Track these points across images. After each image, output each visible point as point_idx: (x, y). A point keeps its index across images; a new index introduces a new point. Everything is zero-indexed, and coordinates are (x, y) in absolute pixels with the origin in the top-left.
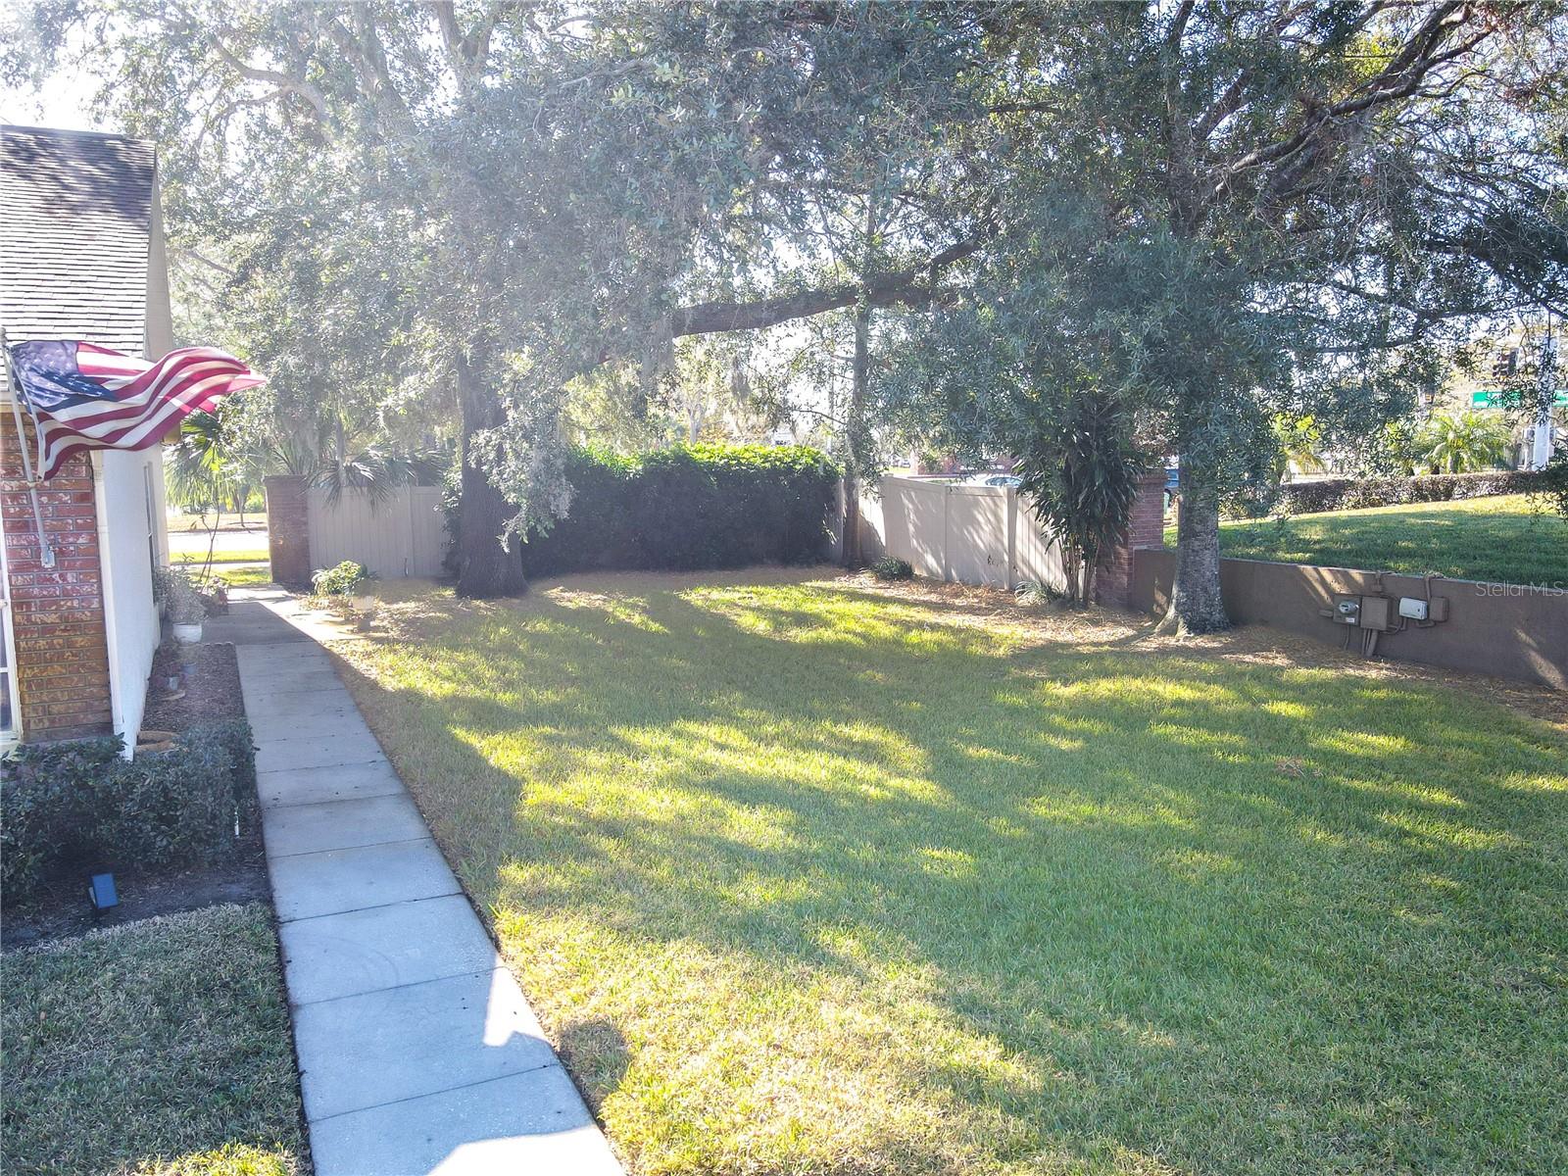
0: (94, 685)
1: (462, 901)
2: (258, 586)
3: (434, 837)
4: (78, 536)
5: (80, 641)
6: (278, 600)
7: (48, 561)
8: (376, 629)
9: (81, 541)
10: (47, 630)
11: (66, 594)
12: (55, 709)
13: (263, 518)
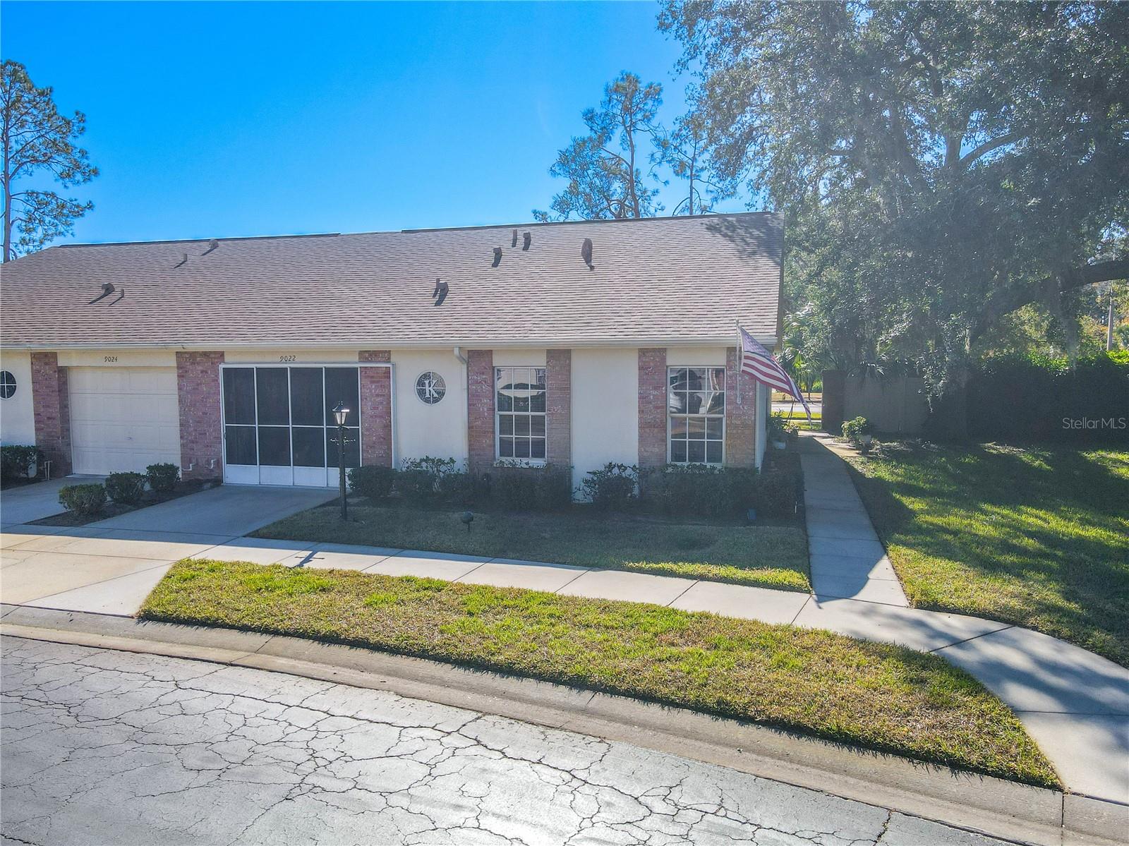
0: (750, 449)
1: (879, 544)
2: (815, 431)
3: (874, 525)
4: (749, 392)
5: (747, 432)
6: (824, 437)
7: (739, 401)
8: (871, 453)
9: (750, 394)
10: (736, 427)
11: (744, 414)
12: (737, 456)
13: (820, 395)
